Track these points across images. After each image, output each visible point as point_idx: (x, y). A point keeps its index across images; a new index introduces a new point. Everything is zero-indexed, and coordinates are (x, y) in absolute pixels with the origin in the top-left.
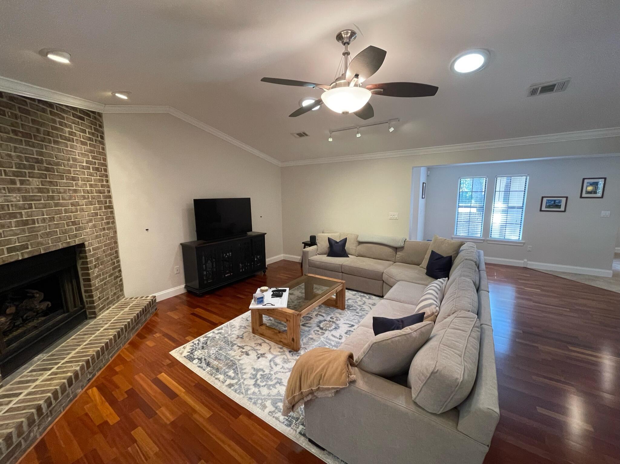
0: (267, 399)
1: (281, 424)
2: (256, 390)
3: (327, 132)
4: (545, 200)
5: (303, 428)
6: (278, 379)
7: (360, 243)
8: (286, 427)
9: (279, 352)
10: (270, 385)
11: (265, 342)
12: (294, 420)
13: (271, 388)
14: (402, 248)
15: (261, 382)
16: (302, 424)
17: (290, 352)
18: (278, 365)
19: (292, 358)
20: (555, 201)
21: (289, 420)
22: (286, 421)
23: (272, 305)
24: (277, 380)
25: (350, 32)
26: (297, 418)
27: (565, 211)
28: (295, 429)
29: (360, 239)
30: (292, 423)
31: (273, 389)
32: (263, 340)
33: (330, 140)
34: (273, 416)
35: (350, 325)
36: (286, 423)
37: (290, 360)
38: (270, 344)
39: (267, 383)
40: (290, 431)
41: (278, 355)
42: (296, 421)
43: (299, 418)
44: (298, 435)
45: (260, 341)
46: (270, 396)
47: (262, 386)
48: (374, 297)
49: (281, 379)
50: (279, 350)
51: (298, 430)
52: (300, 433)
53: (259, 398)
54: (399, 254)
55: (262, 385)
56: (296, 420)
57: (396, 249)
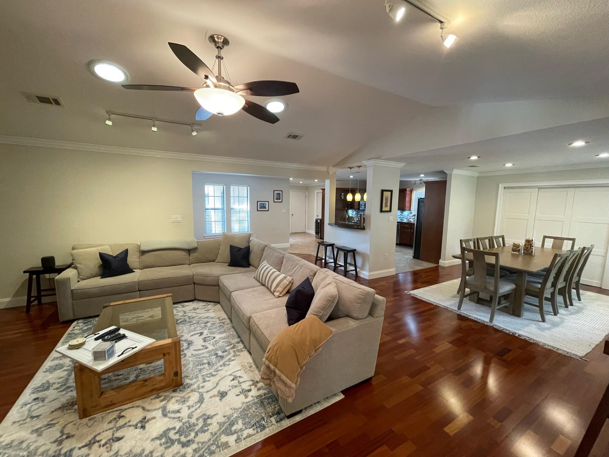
0: (217, 438)
1: (256, 435)
2: (194, 446)
3: (102, 112)
4: (259, 203)
5: (274, 418)
6: (200, 417)
7: (143, 253)
8: (264, 431)
9: (161, 401)
10: (202, 427)
11: (122, 410)
12: (262, 422)
13: (206, 428)
14: (195, 249)
15: (186, 437)
16: (270, 418)
17: (174, 391)
18: (180, 409)
19: (185, 393)
20: (263, 204)
21: (258, 426)
22: (258, 429)
23: (133, 348)
24: (201, 420)
25: (223, 38)
26: (261, 419)
27: (268, 210)
28: (271, 424)
29: (143, 248)
30: (263, 424)
31: (209, 427)
32: (117, 411)
33: (109, 123)
34: (243, 439)
35: (198, 334)
36: (259, 430)
37: (187, 396)
38: (135, 405)
39: (196, 431)
40: (270, 430)
41: (166, 404)
42: (264, 420)
43: (263, 417)
44: (277, 425)
45: (115, 415)
46: (216, 434)
47: (195, 437)
48: (186, 304)
49: (205, 415)
50: (158, 400)
51: (274, 422)
52: (277, 422)
53: (208, 446)
54: (194, 255)
55: (193, 437)
56: (262, 420)
57: (189, 251)
